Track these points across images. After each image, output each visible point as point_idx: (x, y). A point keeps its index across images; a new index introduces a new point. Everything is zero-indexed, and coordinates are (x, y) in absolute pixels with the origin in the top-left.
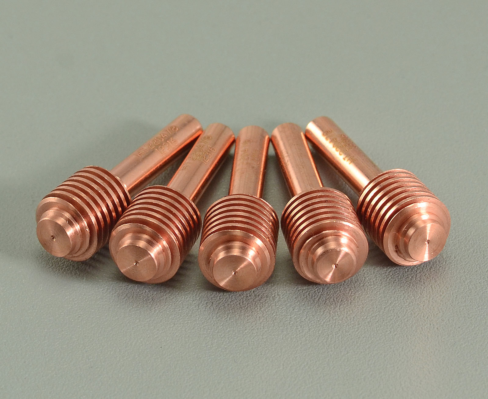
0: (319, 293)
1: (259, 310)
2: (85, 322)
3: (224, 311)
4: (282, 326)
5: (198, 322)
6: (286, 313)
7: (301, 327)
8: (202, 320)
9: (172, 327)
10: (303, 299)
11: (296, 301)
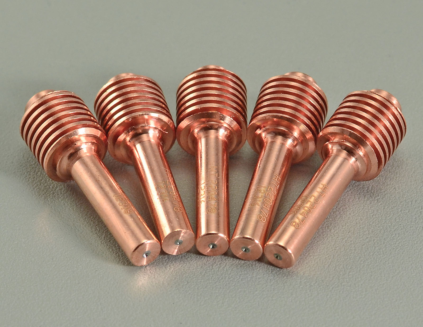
0: (329, 259)
1: (270, 273)
2: (101, 276)
3: (237, 272)
4: (291, 289)
5: (210, 282)
6: (296, 277)
7: (310, 291)
8: (215, 280)
9: (186, 285)
10: (314, 265)
11: (307, 266)
